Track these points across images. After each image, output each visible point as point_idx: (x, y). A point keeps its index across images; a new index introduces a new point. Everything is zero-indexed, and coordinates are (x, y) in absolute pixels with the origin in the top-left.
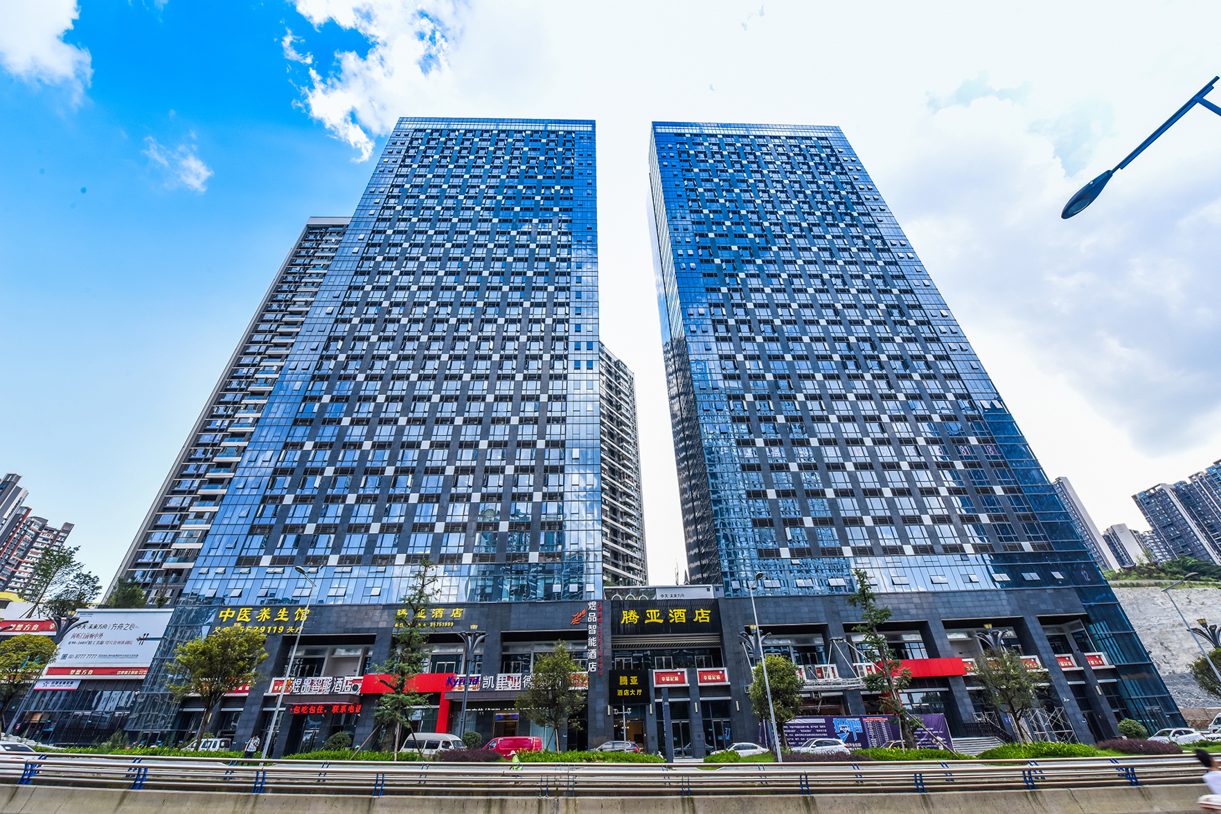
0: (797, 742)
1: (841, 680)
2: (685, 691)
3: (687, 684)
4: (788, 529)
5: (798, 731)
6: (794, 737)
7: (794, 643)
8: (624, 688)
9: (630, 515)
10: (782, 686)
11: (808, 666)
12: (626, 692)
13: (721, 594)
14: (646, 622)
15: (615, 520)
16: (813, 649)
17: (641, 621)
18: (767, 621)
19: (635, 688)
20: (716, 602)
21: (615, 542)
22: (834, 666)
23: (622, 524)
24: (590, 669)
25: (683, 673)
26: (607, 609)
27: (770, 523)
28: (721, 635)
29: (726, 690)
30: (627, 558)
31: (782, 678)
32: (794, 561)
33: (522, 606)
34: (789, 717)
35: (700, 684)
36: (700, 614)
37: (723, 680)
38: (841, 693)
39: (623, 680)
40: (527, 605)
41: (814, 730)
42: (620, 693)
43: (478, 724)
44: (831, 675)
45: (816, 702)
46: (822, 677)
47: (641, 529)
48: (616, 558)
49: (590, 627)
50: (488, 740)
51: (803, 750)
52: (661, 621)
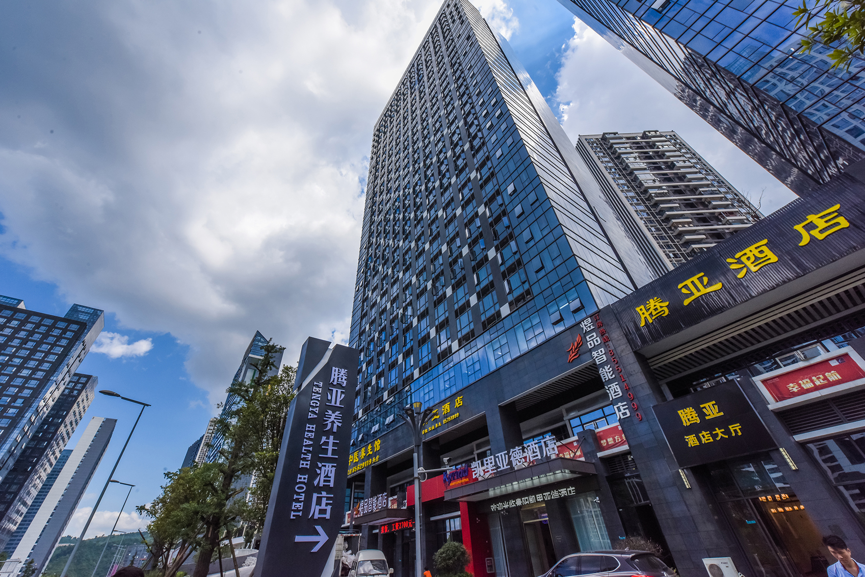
8: (694, 429)
12: (706, 437)
14: (687, 302)
19: (721, 423)
24: (619, 415)
26: (611, 317)
36: (810, 227)
39: (688, 416)
42: (692, 441)
49: (595, 354)
52: (717, 287)
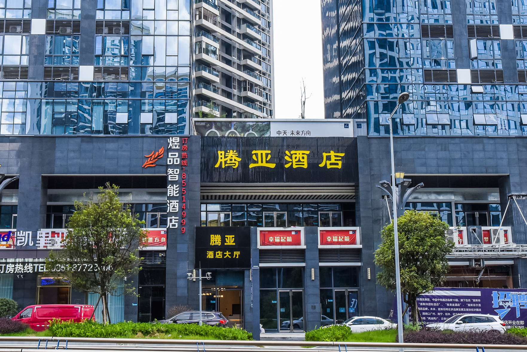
0: (440, 317)
1: (514, 246)
2: (300, 254)
3: (303, 246)
4: (473, 42)
5: (443, 305)
6: (436, 312)
7: (459, 199)
8: (215, 249)
9: (251, 24)
10: (420, 249)
11: (471, 228)
12: (219, 255)
13: (363, 132)
14: (252, 166)
15: (228, 30)
16: (485, 207)
17: (244, 165)
18: (424, 169)
19: (231, 249)
20: (354, 142)
21: (228, 62)
22: (509, 228)
23: (239, 35)
24: (169, 225)
25: (298, 232)
26: (197, 147)
27: (449, 32)
28: (357, 186)
29: (356, 254)
30: (244, 85)
31: (423, 239)
32: (475, 89)
33: (71, 141)
34: (425, 287)
35: (320, 247)
36: (329, 158)
37: (353, 242)
38: (511, 262)
39: (215, 240)
40: (79, 140)
41: (464, 304)
42: (210, 255)
43: (15, 289)
44: (502, 239)
45: (477, 272)
46: (489, 242)
47: (266, 45)
48: (229, 84)
49: (170, 171)
50: (21, 307)
51: (442, 326)
52: (272, 166)
